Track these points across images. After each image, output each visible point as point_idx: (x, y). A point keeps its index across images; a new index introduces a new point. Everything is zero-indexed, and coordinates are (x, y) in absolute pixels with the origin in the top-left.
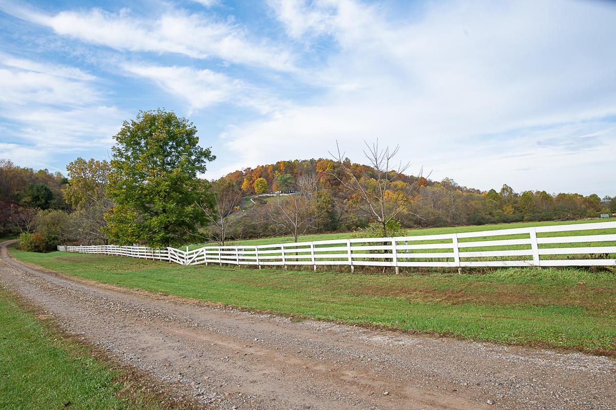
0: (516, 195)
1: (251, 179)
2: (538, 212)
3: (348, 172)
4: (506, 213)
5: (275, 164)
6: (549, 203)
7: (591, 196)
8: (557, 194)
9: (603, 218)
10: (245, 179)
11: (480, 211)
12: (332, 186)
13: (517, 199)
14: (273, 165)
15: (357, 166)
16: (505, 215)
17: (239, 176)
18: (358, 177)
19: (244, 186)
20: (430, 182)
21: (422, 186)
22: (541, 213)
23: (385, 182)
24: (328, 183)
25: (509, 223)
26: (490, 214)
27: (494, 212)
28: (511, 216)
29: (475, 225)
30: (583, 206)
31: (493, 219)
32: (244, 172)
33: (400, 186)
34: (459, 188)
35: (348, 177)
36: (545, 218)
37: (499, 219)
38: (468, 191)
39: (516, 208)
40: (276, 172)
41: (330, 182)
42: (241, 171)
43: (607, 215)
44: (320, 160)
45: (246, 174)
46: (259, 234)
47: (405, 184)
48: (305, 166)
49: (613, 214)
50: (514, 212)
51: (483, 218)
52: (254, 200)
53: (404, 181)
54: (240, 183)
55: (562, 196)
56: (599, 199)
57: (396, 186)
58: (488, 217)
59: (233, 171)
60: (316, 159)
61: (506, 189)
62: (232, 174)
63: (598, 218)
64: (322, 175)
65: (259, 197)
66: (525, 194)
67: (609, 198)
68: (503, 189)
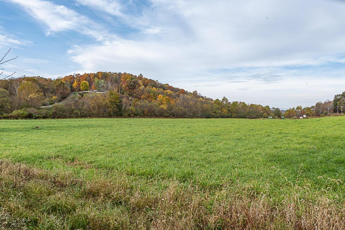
0: (230, 103)
1: (79, 81)
2: (240, 113)
3: (140, 82)
4: (223, 113)
5: (96, 73)
6: (245, 109)
7: (266, 107)
8: (250, 104)
9: (269, 118)
10: (75, 81)
11: (209, 110)
12: (129, 90)
13: (230, 105)
14: (94, 74)
15: (146, 79)
16: (223, 114)
17: (72, 78)
18: (146, 86)
19: (75, 85)
20: (187, 92)
21: (181, 94)
22: (241, 114)
23: (161, 90)
24: (127, 87)
25: (224, 118)
26: (215, 112)
27: (217, 111)
28: (226, 114)
29: (205, 118)
30: (262, 111)
31: (216, 115)
32: (75, 76)
33: (169, 93)
34: (202, 97)
35: (139, 85)
36: (243, 117)
37: (219, 116)
38: (207, 99)
39: (229, 110)
40: (96, 78)
41: (128, 87)
42: (73, 76)
43: (272, 117)
44: (125, 73)
45: (77, 77)
46: (66, 116)
47: (172, 92)
48: (114, 76)
49: (275, 117)
50: (228, 112)
51: (210, 114)
52: (79, 94)
53: (172, 91)
54: (72, 83)
55: (252, 105)
56: (270, 108)
57: (167, 93)
58: (213, 114)
59: (68, 75)
60: (123, 73)
61: (225, 99)
62: (67, 77)
63: (267, 119)
64: (124, 83)
65: (82, 92)
66: (234, 103)
67: (274, 108)
68: (223, 99)
